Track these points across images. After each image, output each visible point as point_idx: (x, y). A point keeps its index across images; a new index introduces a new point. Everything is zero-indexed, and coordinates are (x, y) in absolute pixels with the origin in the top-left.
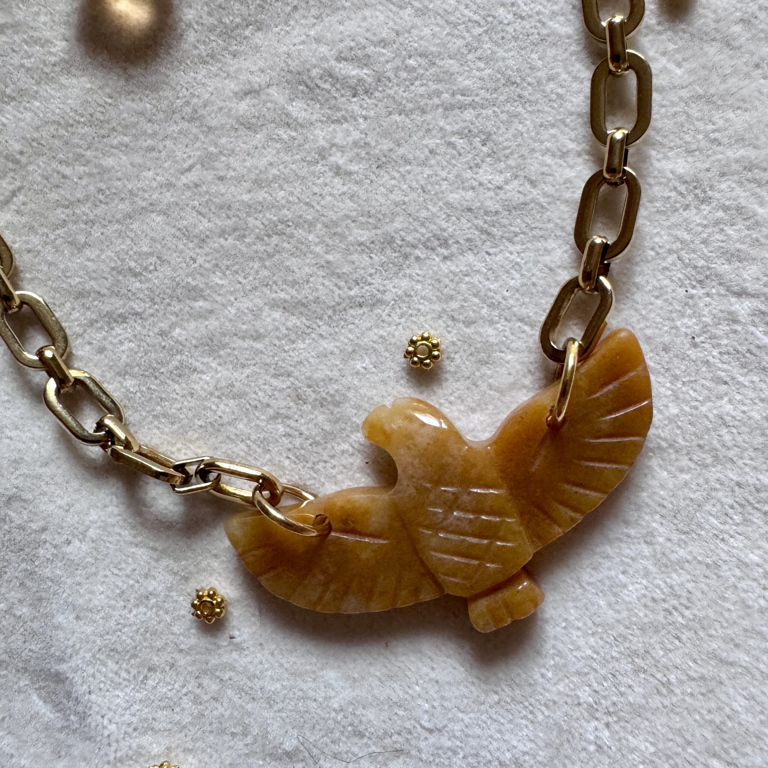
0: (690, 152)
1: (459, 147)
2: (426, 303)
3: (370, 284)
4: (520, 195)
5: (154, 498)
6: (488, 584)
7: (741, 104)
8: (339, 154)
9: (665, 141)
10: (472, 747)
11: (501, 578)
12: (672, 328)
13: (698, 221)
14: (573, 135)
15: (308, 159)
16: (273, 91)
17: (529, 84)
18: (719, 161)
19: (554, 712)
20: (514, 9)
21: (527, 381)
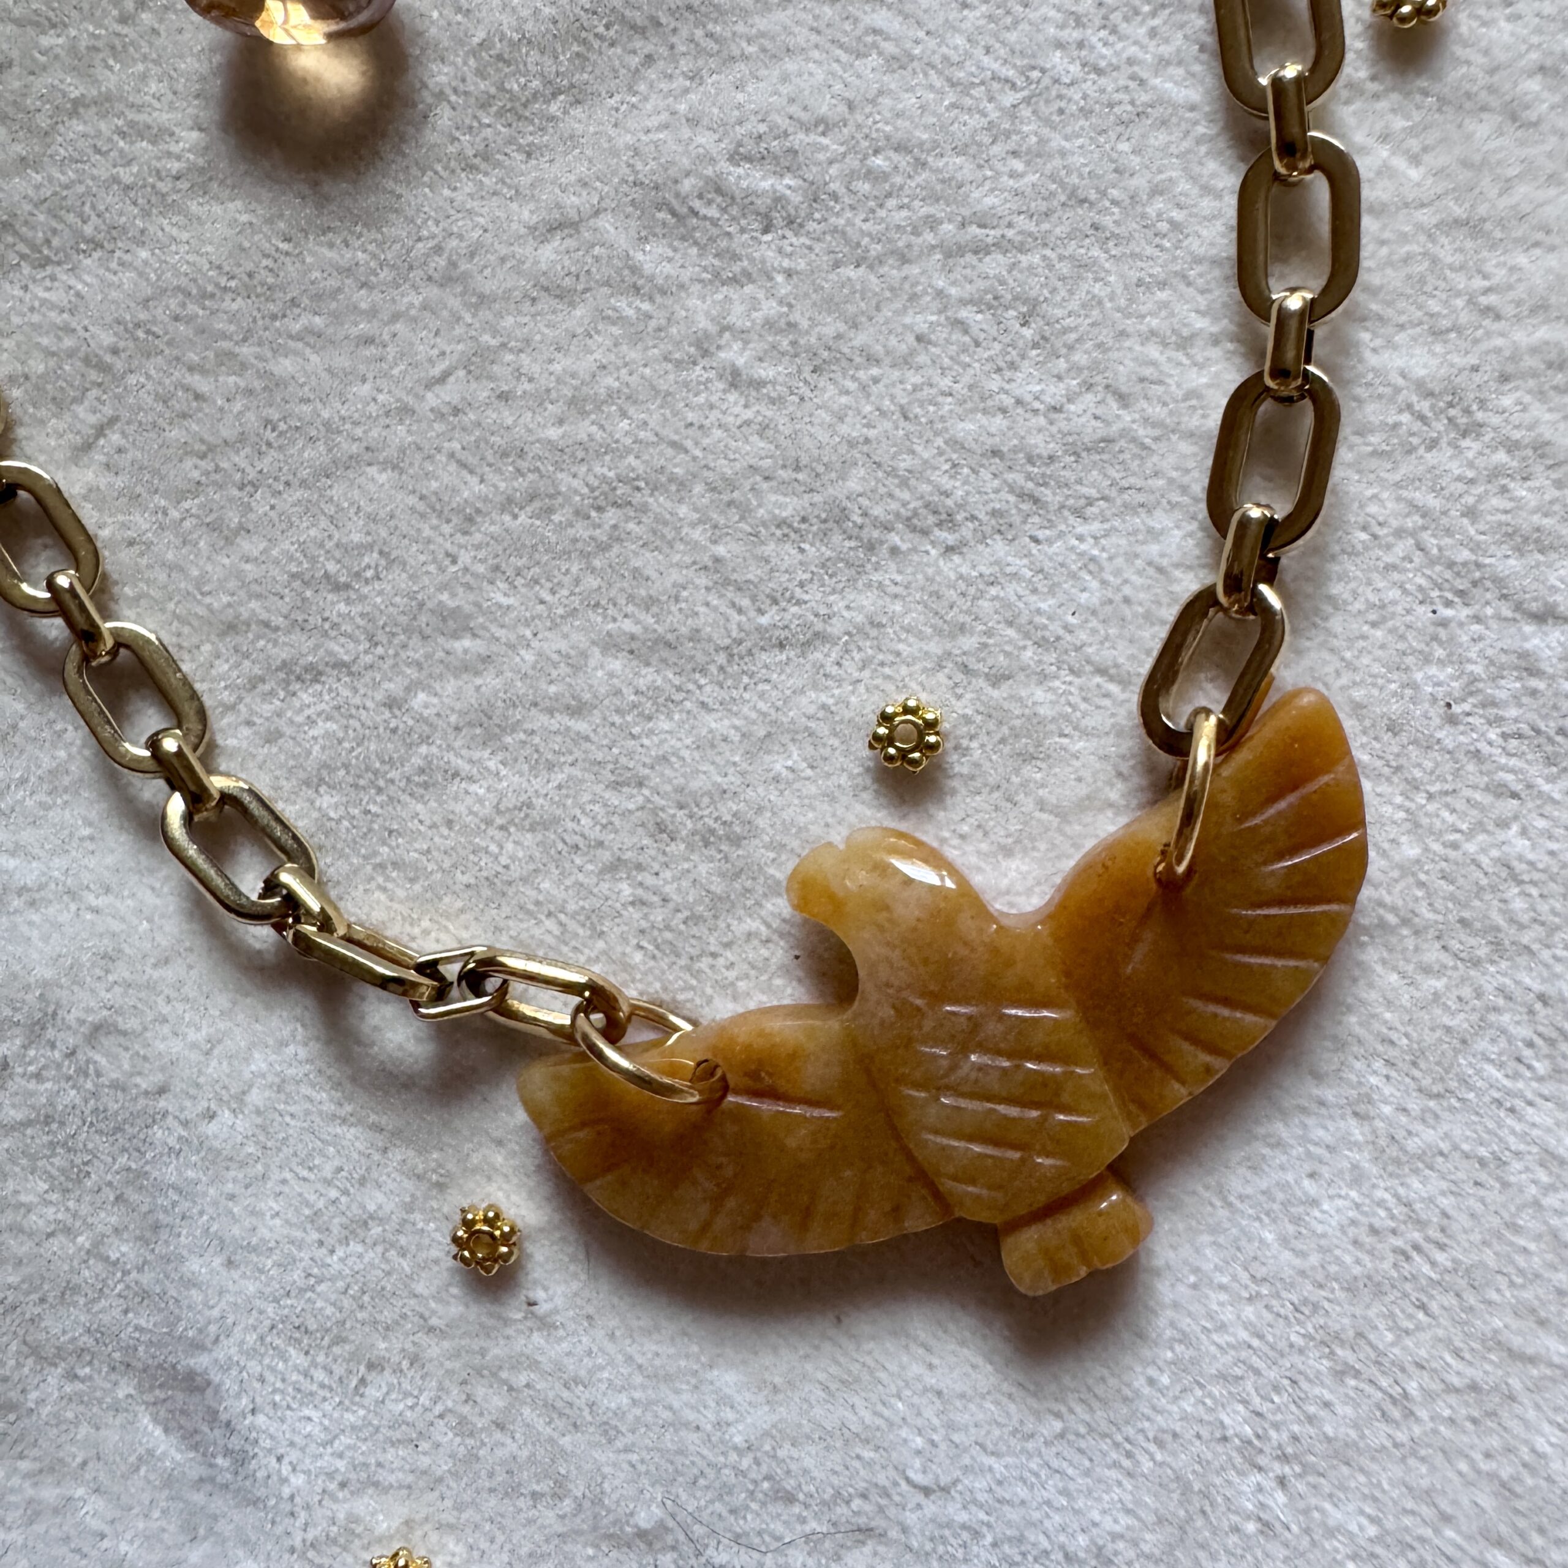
0: (1437, 334)
1: (975, 330)
2: (911, 639)
3: (799, 603)
4: (1098, 424)
5: (376, 1028)
6: (1042, 1199)
7: (1540, 236)
8: (737, 346)
9: (1389, 312)
10: (1009, 1524)
11: (1066, 1188)
12: (1403, 686)
13: (1457, 472)
14: (1202, 301)
15: (677, 356)
16: (606, 223)
17: (1114, 202)
18: (1498, 351)
19: (1174, 1454)
20: (1083, 53)
21: (1115, 794)
